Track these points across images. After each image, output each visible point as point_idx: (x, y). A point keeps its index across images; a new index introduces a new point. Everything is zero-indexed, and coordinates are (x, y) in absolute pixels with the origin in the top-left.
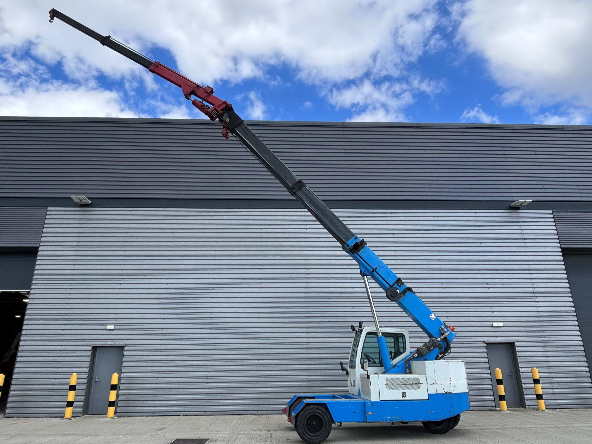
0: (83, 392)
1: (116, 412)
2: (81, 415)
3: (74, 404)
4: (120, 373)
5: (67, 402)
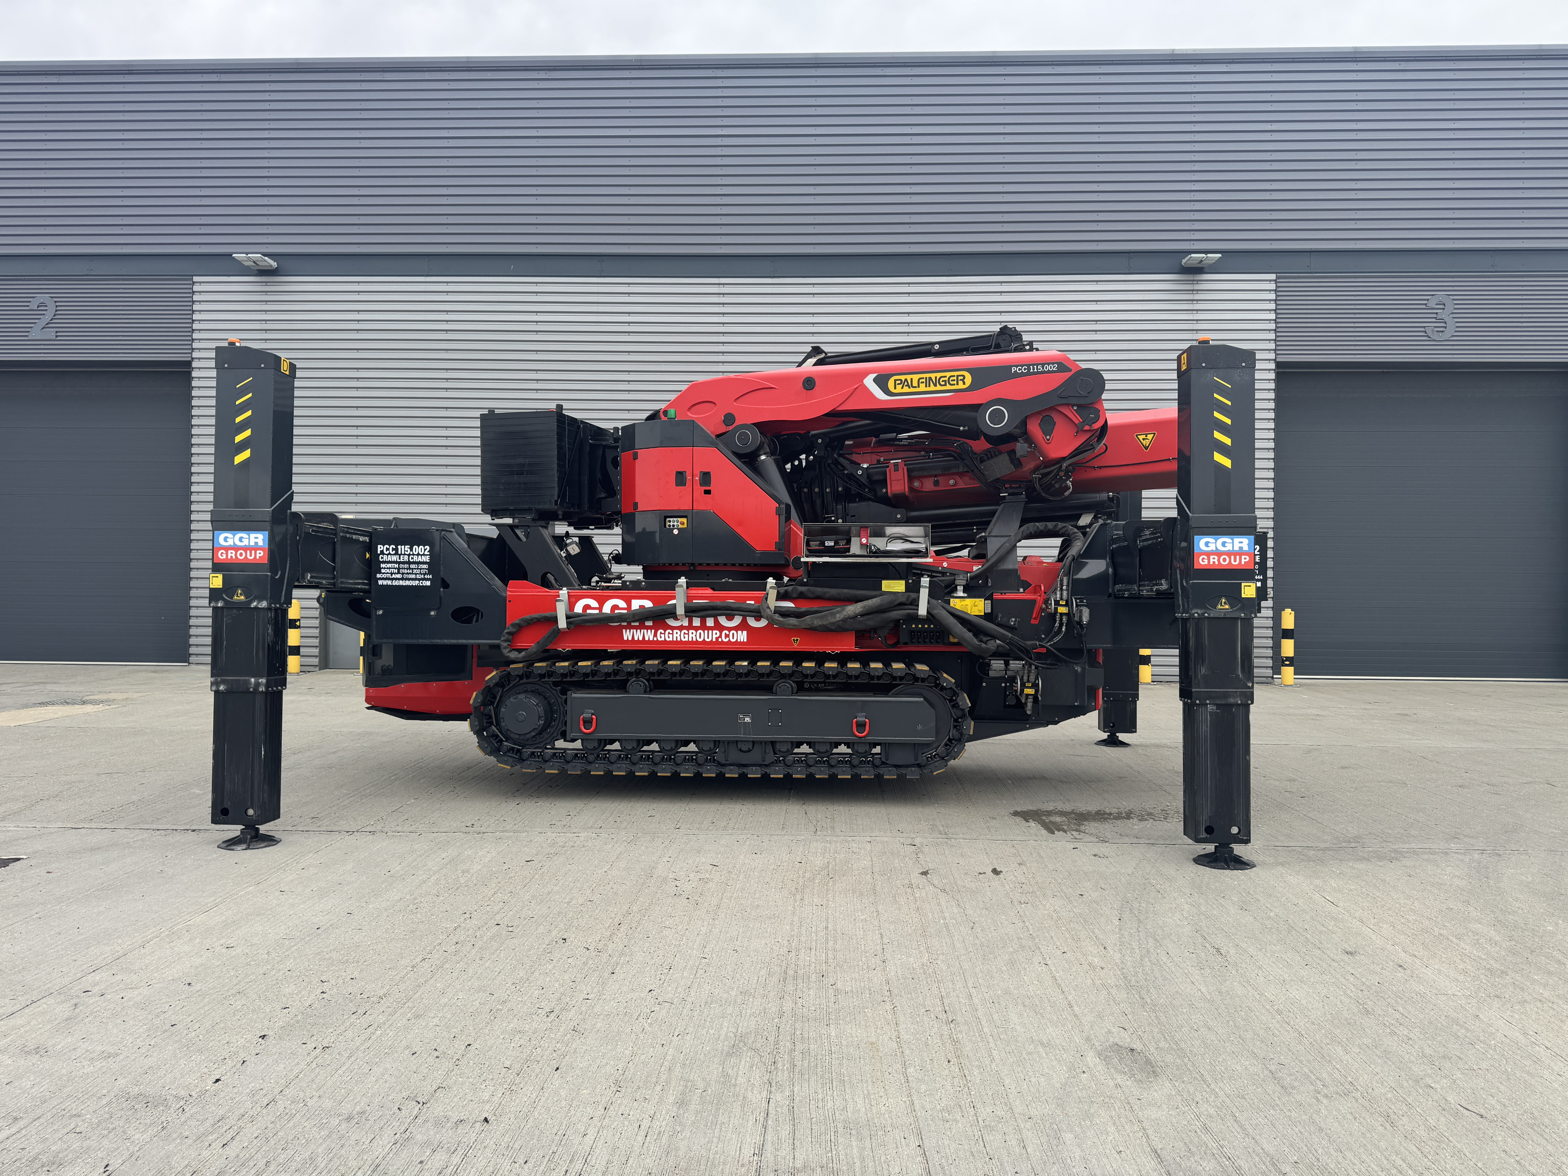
0: (315, 632)
2: (317, 669)
3: (301, 650)
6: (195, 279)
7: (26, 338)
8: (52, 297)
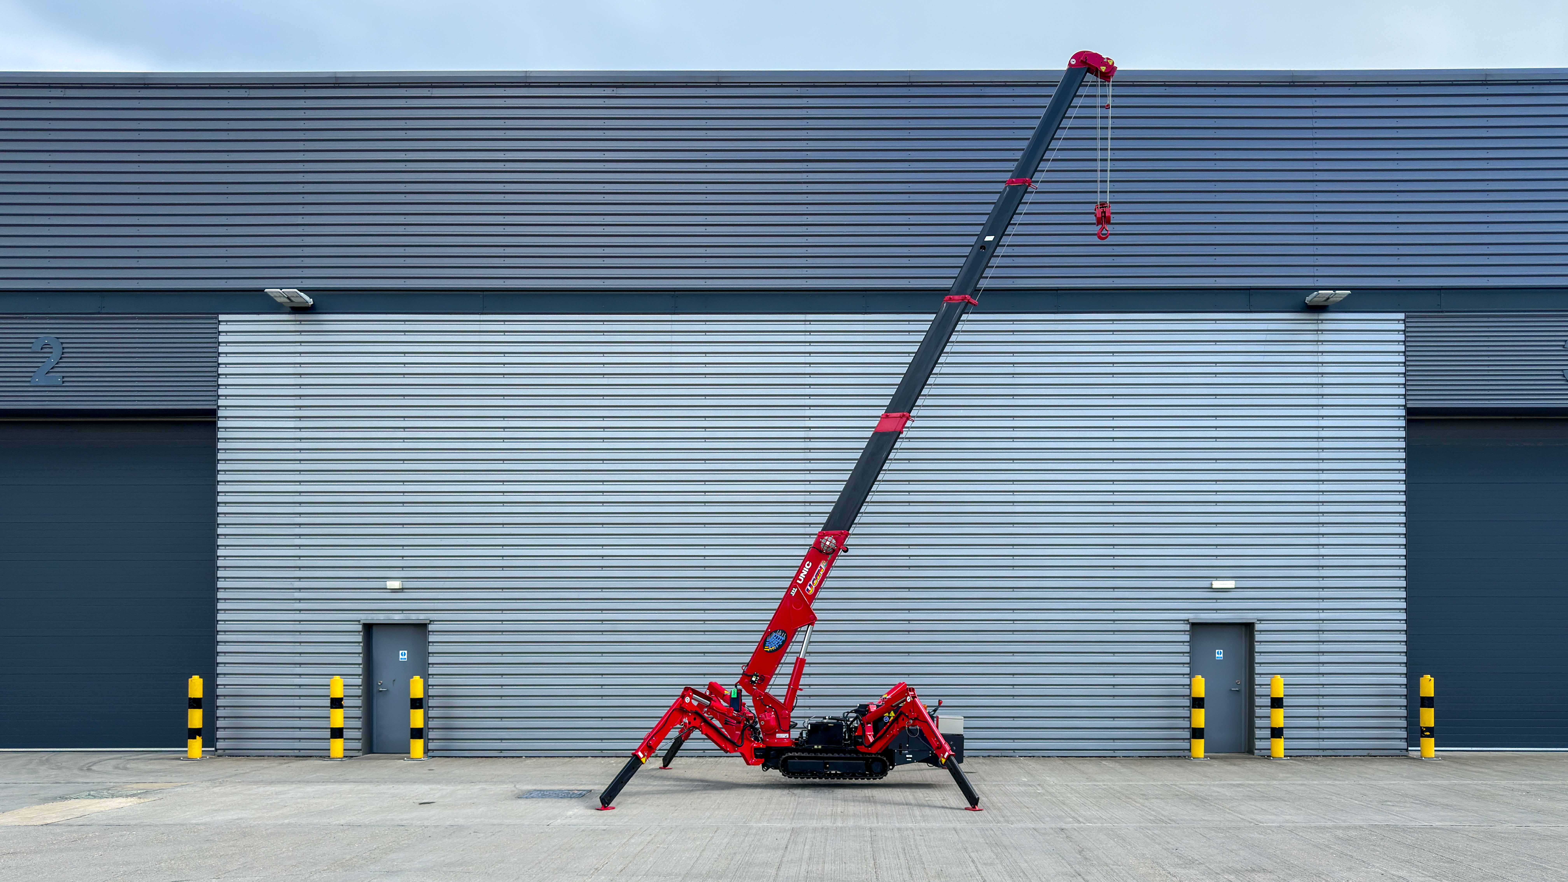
0: (358, 713)
1: (426, 750)
2: (360, 753)
3: (344, 733)
4: (425, 676)
5: (331, 731)
6: (222, 317)
7: (28, 384)
8: (58, 338)
